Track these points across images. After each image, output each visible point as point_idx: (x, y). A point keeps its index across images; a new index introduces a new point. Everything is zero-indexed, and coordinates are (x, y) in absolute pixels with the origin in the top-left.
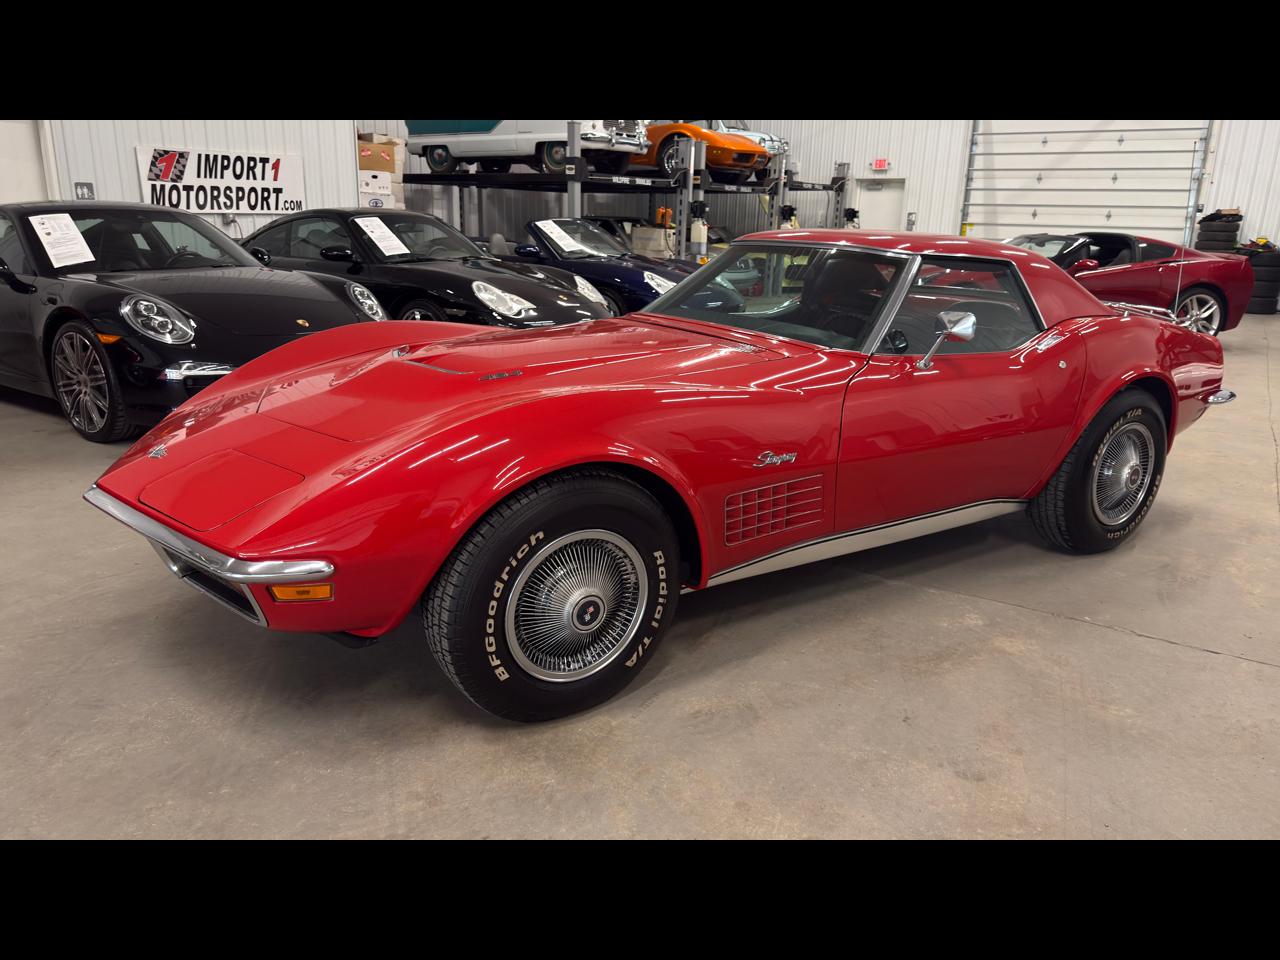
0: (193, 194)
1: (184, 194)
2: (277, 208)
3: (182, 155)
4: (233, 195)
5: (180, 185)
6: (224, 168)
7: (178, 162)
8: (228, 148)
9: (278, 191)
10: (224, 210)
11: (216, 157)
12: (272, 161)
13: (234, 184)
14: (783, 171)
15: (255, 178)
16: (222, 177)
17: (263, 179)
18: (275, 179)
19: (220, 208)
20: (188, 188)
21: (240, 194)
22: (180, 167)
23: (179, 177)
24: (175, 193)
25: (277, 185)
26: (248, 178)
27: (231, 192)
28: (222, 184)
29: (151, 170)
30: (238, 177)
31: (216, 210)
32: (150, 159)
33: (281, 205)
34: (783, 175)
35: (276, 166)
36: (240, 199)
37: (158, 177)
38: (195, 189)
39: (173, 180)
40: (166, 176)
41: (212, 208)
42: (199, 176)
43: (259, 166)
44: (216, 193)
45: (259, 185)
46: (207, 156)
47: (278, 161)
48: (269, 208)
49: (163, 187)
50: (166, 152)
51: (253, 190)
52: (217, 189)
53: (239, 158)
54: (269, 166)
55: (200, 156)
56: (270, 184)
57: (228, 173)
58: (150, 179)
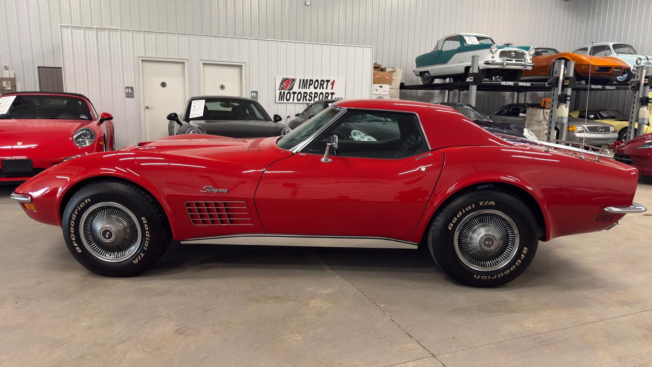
0: (296, 95)
1: (292, 95)
3: (293, 80)
4: (313, 96)
5: (291, 92)
6: (310, 84)
7: (291, 83)
8: (313, 76)
9: (333, 94)
10: (308, 102)
11: (307, 80)
12: (331, 81)
13: (314, 91)
14: (644, 76)
15: (323, 88)
16: (309, 88)
17: (327, 89)
18: (332, 89)
19: (306, 101)
20: (294, 93)
21: (316, 95)
22: (292, 85)
23: (291, 89)
24: (289, 95)
25: (332, 91)
26: (320, 88)
27: (312, 94)
28: (308, 91)
29: (280, 86)
30: (315, 88)
31: (305, 102)
32: (280, 81)
34: (643, 79)
35: (333, 83)
36: (315, 97)
37: (283, 89)
38: (297, 93)
39: (289, 90)
40: (286, 88)
41: (303, 101)
42: (299, 88)
43: (326, 83)
44: (305, 95)
45: (324, 91)
46: (304, 80)
47: (334, 81)
49: (284, 93)
50: (287, 79)
51: (322, 93)
52: (306, 93)
53: (317, 81)
54: (329, 83)
55: (301, 80)
56: (329, 91)
57: (312, 87)
58: (279, 90)
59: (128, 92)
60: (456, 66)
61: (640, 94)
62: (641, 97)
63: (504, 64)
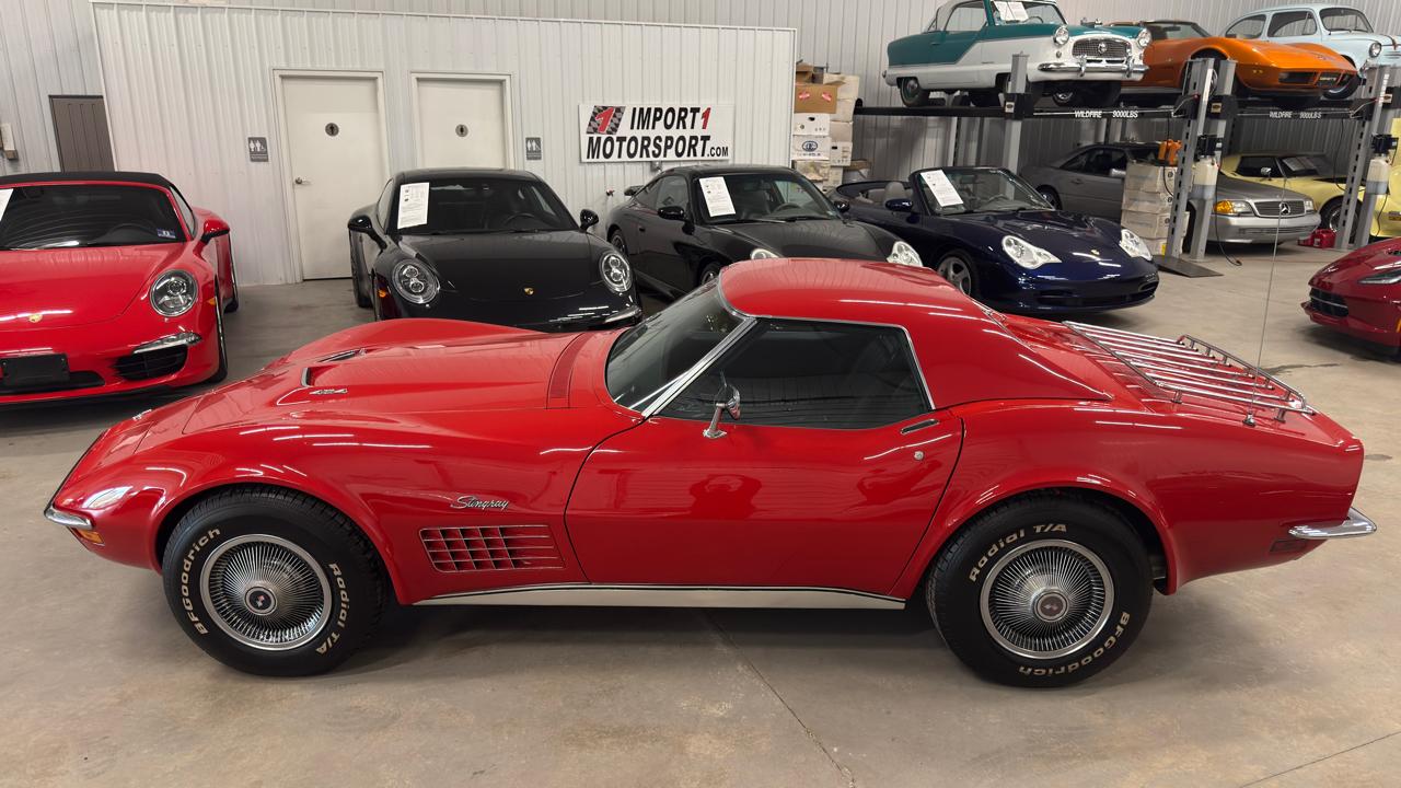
0: (625, 144)
1: (617, 144)
2: (703, 155)
3: (619, 110)
4: (662, 145)
5: (614, 137)
6: (656, 119)
7: (615, 116)
8: (662, 100)
9: (706, 138)
10: (652, 158)
11: (649, 110)
12: (702, 111)
13: (664, 133)
14: (1384, 88)
15: (684, 127)
16: (653, 127)
17: (692, 127)
18: (704, 127)
19: (648, 156)
20: (621, 140)
21: (669, 142)
22: (616, 121)
23: (615, 130)
24: (609, 144)
25: (705, 133)
26: (678, 128)
27: (661, 141)
28: (652, 134)
29: (590, 125)
30: (668, 127)
31: (645, 158)
32: (590, 114)
33: (707, 151)
34: (1383, 94)
35: (706, 115)
36: (667, 147)
37: (595, 130)
38: (628, 140)
39: (608, 133)
40: (603, 129)
41: (641, 156)
42: (632, 128)
43: (690, 115)
44: (646, 143)
45: (687, 133)
46: (642, 110)
47: (709, 109)
48: (695, 155)
49: (599, 139)
50: (605, 108)
51: (682, 138)
52: (648, 139)
53: (671, 110)
54: (699, 115)
55: (635, 109)
56: (699, 132)
57: (660, 124)
58: (588, 133)
59: (255, 148)
60: (978, 71)
61: (1373, 129)
62: (1375, 134)
63: (1083, 69)
